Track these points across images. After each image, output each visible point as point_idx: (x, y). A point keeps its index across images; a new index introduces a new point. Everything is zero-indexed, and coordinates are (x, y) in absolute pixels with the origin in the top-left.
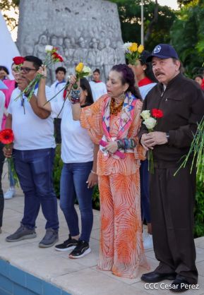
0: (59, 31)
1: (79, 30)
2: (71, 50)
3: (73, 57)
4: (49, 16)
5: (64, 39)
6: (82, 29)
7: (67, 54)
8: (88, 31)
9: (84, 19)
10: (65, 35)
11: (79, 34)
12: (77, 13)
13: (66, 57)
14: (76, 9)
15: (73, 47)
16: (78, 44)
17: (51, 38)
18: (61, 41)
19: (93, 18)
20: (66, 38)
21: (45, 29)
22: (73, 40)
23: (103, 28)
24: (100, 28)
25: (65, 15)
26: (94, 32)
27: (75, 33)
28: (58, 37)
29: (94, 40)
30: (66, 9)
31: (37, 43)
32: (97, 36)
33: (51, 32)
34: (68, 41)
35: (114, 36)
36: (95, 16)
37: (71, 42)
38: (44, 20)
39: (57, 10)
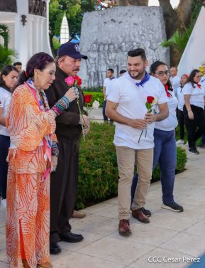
0: (105, 39)
1: (121, 37)
2: (113, 54)
3: (115, 60)
4: (99, 28)
5: (109, 45)
6: (124, 35)
7: (110, 57)
8: (129, 36)
9: (126, 26)
10: (110, 43)
11: (121, 40)
12: (120, 22)
13: (110, 60)
14: (120, 19)
15: (116, 51)
16: (120, 48)
17: (99, 45)
18: (107, 47)
19: (135, 24)
20: (111, 44)
21: (95, 39)
22: (116, 45)
23: (143, 32)
24: (141, 32)
25: (111, 26)
26: (135, 37)
27: (118, 40)
28: (104, 45)
29: (135, 44)
30: (112, 20)
31: (89, 51)
32: (137, 40)
33: (99, 41)
34: (112, 47)
35: (154, 38)
36: (136, 22)
37: (114, 48)
38: (95, 32)
39: (105, 23)
